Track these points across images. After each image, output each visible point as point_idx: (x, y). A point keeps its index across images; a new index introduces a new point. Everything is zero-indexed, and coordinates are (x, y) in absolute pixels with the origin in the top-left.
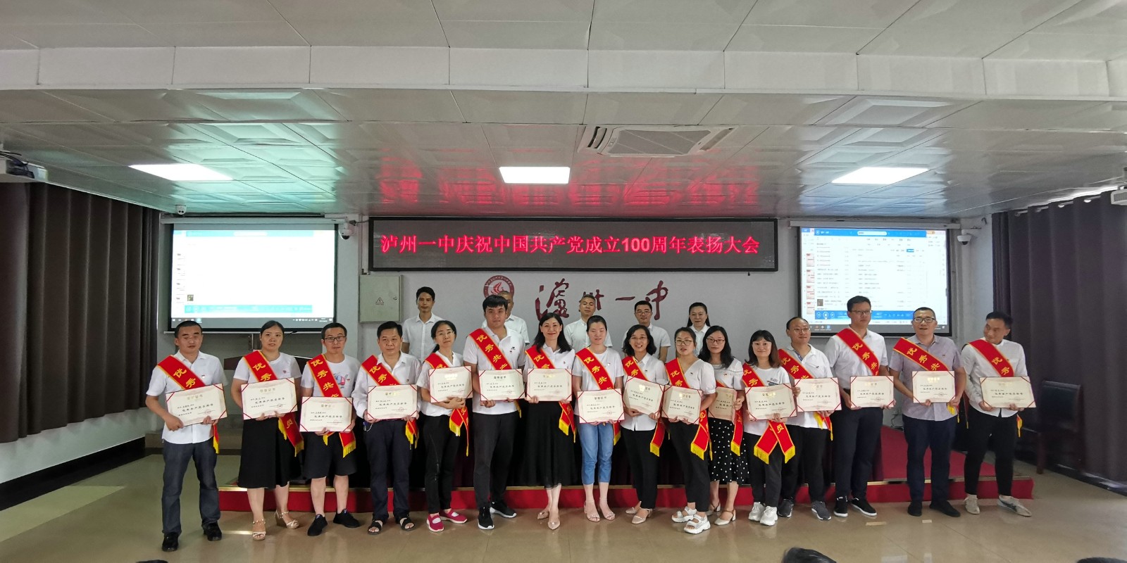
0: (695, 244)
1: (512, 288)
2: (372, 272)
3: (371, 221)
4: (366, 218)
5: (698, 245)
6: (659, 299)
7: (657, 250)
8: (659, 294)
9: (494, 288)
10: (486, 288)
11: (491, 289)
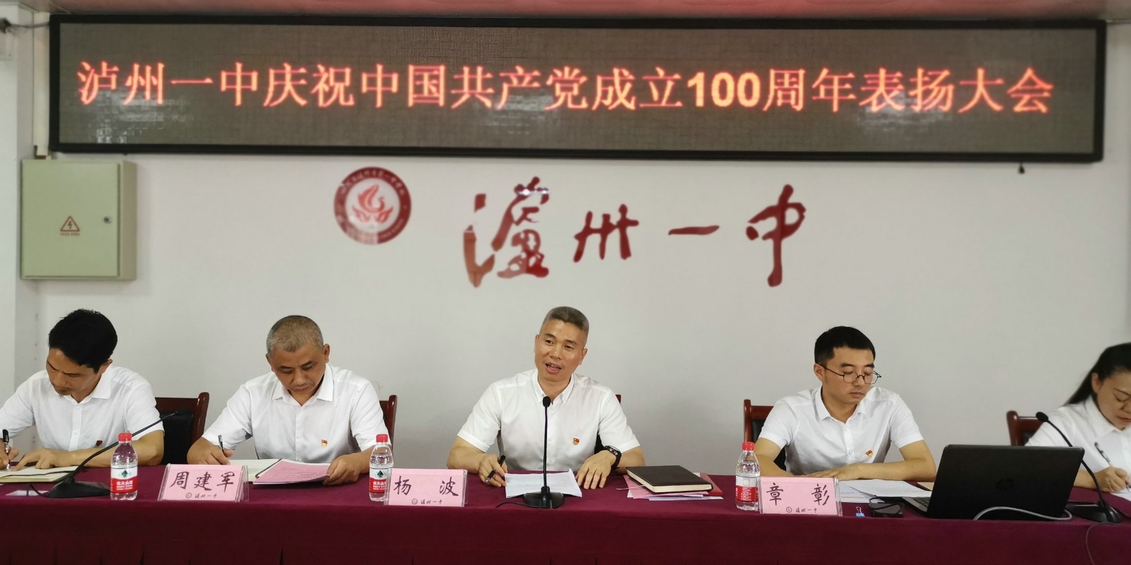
0: (881, 89)
1: (405, 200)
2: (60, 155)
3: (55, 24)
4: (43, 17)
5: (888, 92)
6: (784, 231)
7: (780, 102)
8: (782, 220)
9: (361, 199)
10: (340, 200)
11: (352, 200)
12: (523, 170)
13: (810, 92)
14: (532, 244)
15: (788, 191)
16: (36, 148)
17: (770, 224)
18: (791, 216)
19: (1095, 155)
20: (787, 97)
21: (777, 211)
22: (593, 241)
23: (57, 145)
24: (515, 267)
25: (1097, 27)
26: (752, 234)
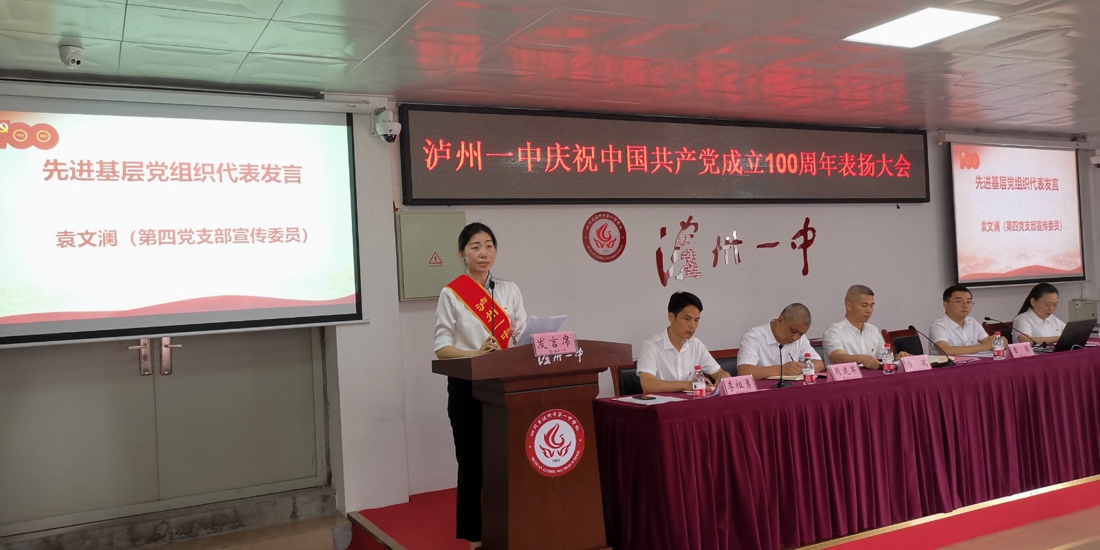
0: (847, 164)
1: (623, 233)
2: (409, 207)
3: (402, 109)
4: (394, 105)
5: (849, 166)
6: (807, 244)
7: (806, 171)
8: (806, 236)
9: (598, 233)
10: (586, 233)
11: (593, 234)
12: (683, 212)
13: (819, 165)
14: (691, 257)
15: (807, 220)
16: (394, 202)
17: (800, 241)
18: (810, 235)
19: (929, 201)
20: (809, 168)
21: (803, 232)
22: (722, 254)
23: (408, 199)
25: (921, 133)
26: (794, 246)
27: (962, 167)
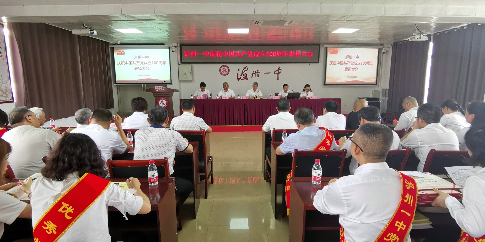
0: (291, 54)
1: (229, 70)
2: (182, 64)
3: (181, 46)
4: (179, 45)
6: (279, 73)
7: (278, 56)
8: (279, 71)
9: (223, 69)
10: (220, 69)
11: (222, 70)
12: (244, 65)
13: (282, 54)
14: (246, 75)
15: (279, 67)
16: (179, 63)
17: (277, 72)
18: (280, 71)
19: (318, 62)
21: (278, 70)
22: (254, 75)
23: (182, 62)
24: (244, 78)
25: (318, 45)
26: (275, 73)
27: (331, 54)
